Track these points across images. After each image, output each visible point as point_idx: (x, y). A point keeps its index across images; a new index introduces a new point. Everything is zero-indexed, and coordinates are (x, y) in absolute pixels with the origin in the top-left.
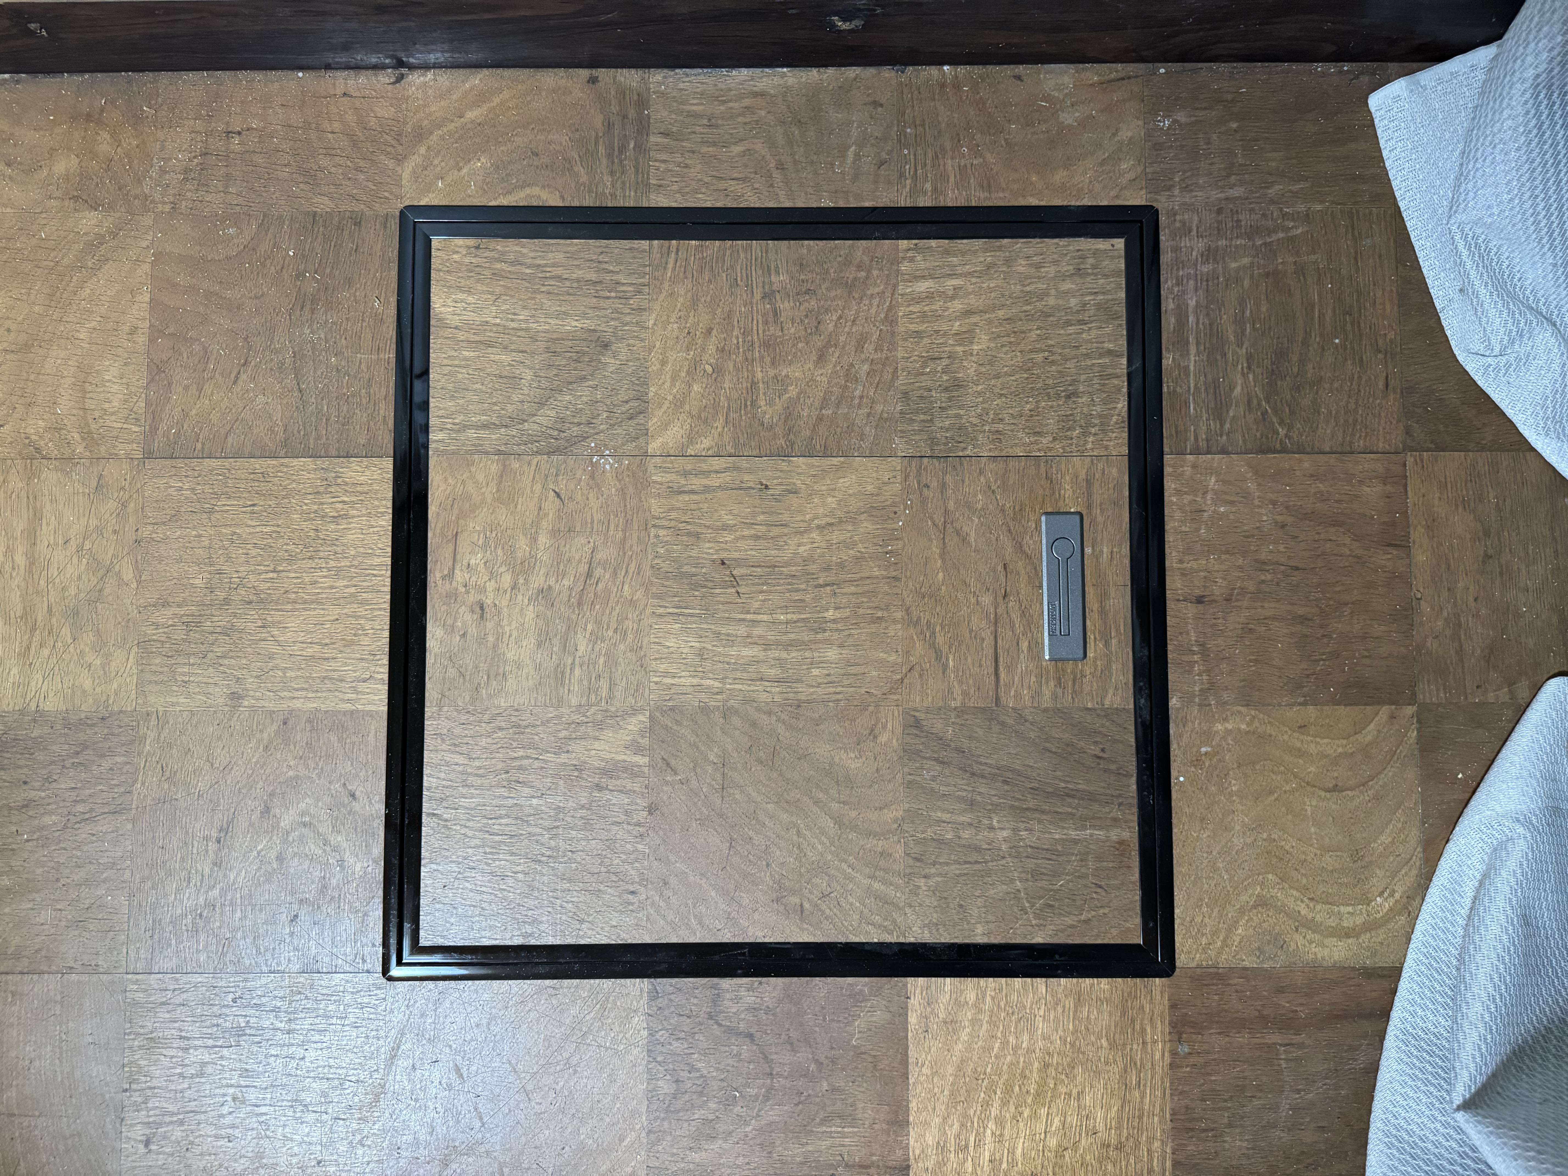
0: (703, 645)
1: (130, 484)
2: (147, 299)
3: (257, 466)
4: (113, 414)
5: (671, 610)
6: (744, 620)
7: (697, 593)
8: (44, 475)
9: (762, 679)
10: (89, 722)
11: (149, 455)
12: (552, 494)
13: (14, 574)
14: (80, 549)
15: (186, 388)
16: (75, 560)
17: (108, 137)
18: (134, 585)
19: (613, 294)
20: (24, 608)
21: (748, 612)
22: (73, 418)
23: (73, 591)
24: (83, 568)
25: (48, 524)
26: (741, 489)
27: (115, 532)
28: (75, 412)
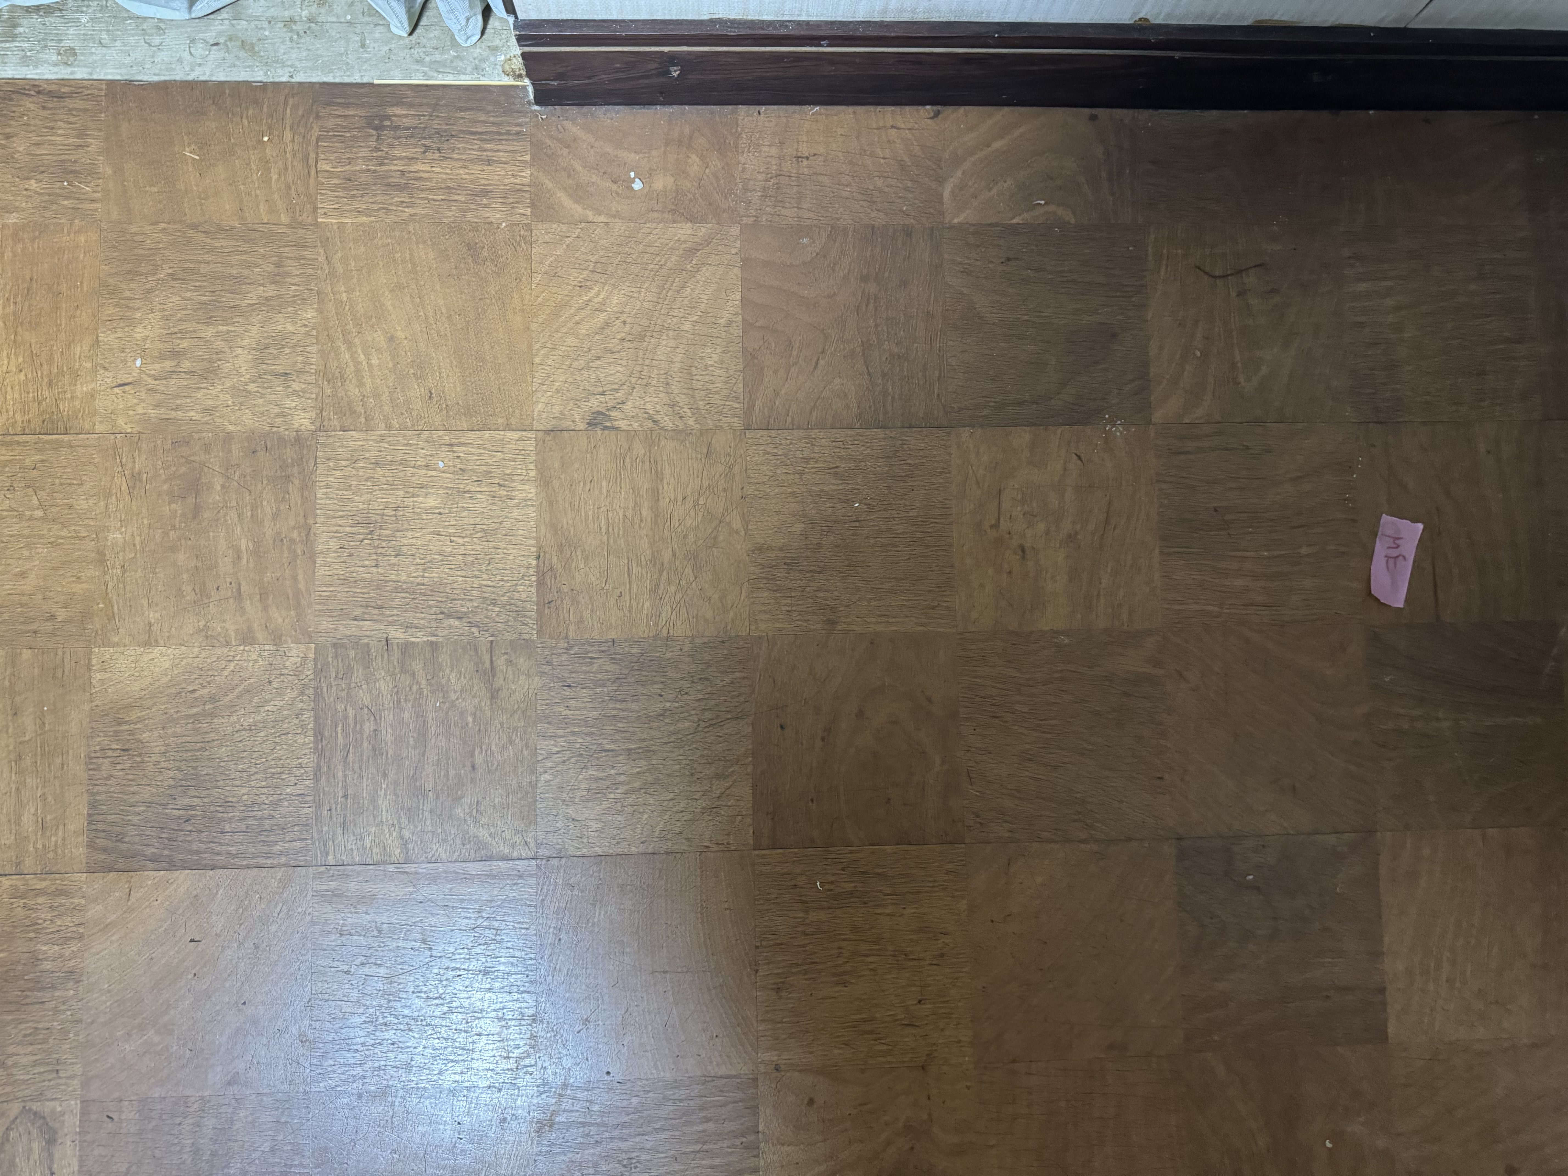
0: (1203, 577)
1: (734, 450)
2: (739, 298)
3: (838, 436)
4: (716, 393)
5: (1176, 550)
6: (1234, 556)
7: (1195, 535)
8: (663, 443)
9: (1252, 605)
10: (711, 645)
11: (748, 427)
12: (1075, 457)
13: (642, 525)
14: (696, 504)
15: (776, 372)
16: (693, 513)
17: (697, 160)
18: (743, 533)
19: (1118, 294)
20: (653, 553)
21: (1238, 550)
22: (683, 396)
23: (692, 538)
24: (699, 519)
25: (668, 484)
26: (1227, 449)
27: (724, 490)
28: (685, 391)
